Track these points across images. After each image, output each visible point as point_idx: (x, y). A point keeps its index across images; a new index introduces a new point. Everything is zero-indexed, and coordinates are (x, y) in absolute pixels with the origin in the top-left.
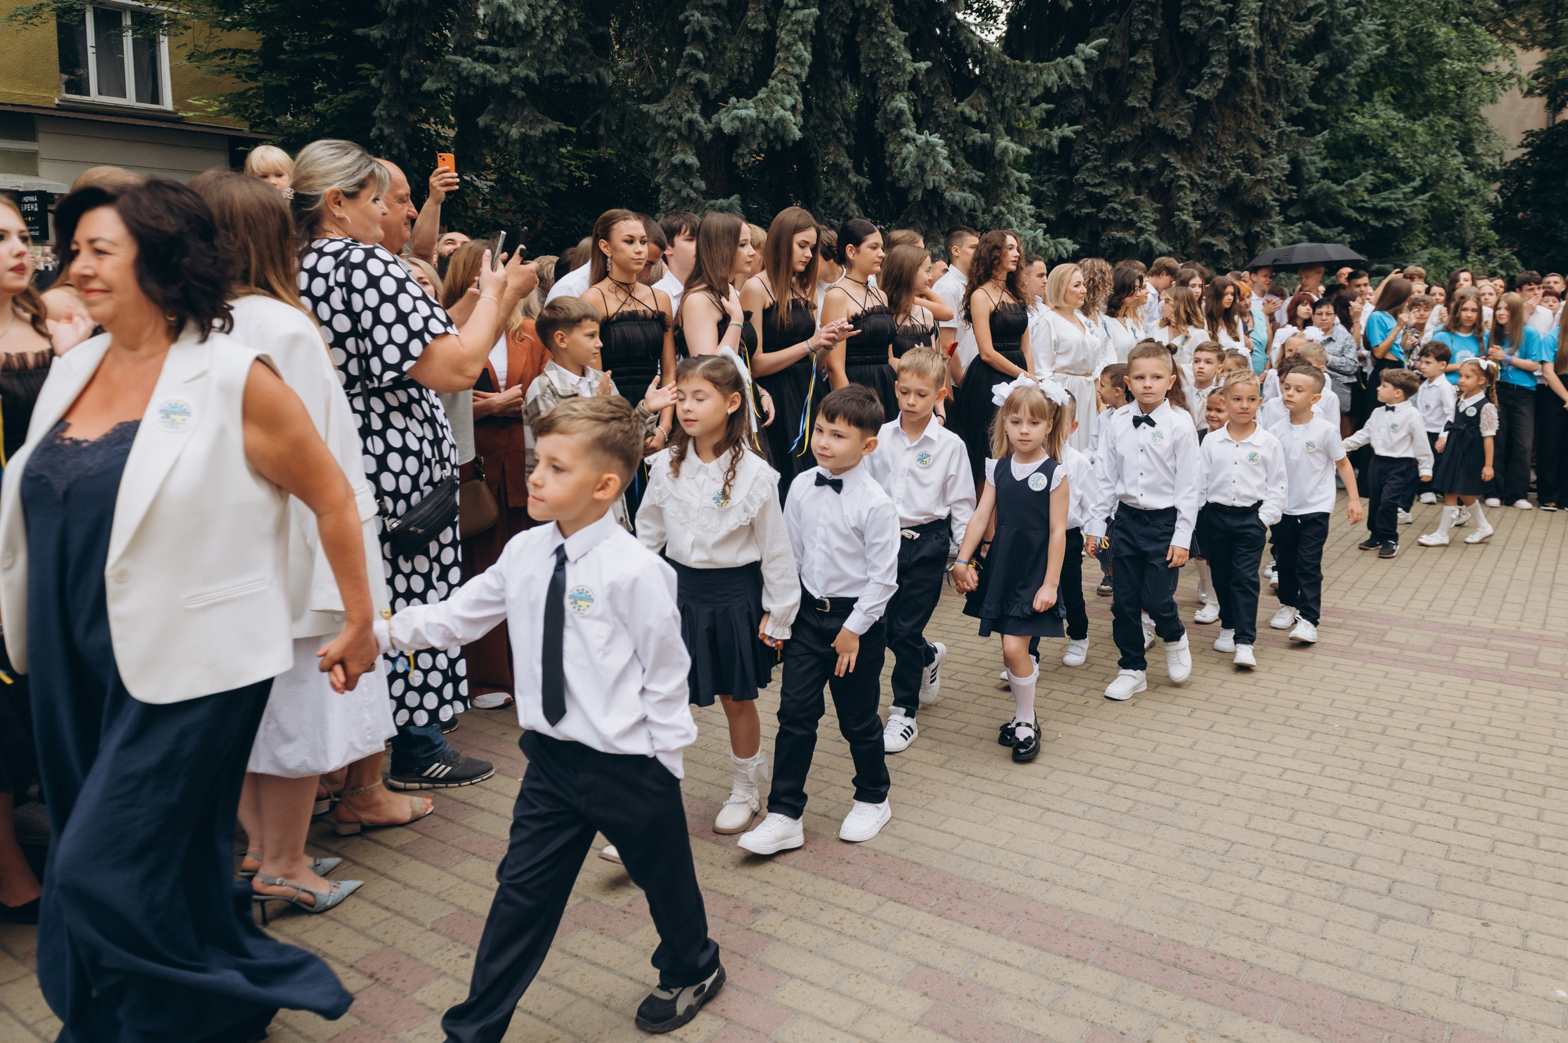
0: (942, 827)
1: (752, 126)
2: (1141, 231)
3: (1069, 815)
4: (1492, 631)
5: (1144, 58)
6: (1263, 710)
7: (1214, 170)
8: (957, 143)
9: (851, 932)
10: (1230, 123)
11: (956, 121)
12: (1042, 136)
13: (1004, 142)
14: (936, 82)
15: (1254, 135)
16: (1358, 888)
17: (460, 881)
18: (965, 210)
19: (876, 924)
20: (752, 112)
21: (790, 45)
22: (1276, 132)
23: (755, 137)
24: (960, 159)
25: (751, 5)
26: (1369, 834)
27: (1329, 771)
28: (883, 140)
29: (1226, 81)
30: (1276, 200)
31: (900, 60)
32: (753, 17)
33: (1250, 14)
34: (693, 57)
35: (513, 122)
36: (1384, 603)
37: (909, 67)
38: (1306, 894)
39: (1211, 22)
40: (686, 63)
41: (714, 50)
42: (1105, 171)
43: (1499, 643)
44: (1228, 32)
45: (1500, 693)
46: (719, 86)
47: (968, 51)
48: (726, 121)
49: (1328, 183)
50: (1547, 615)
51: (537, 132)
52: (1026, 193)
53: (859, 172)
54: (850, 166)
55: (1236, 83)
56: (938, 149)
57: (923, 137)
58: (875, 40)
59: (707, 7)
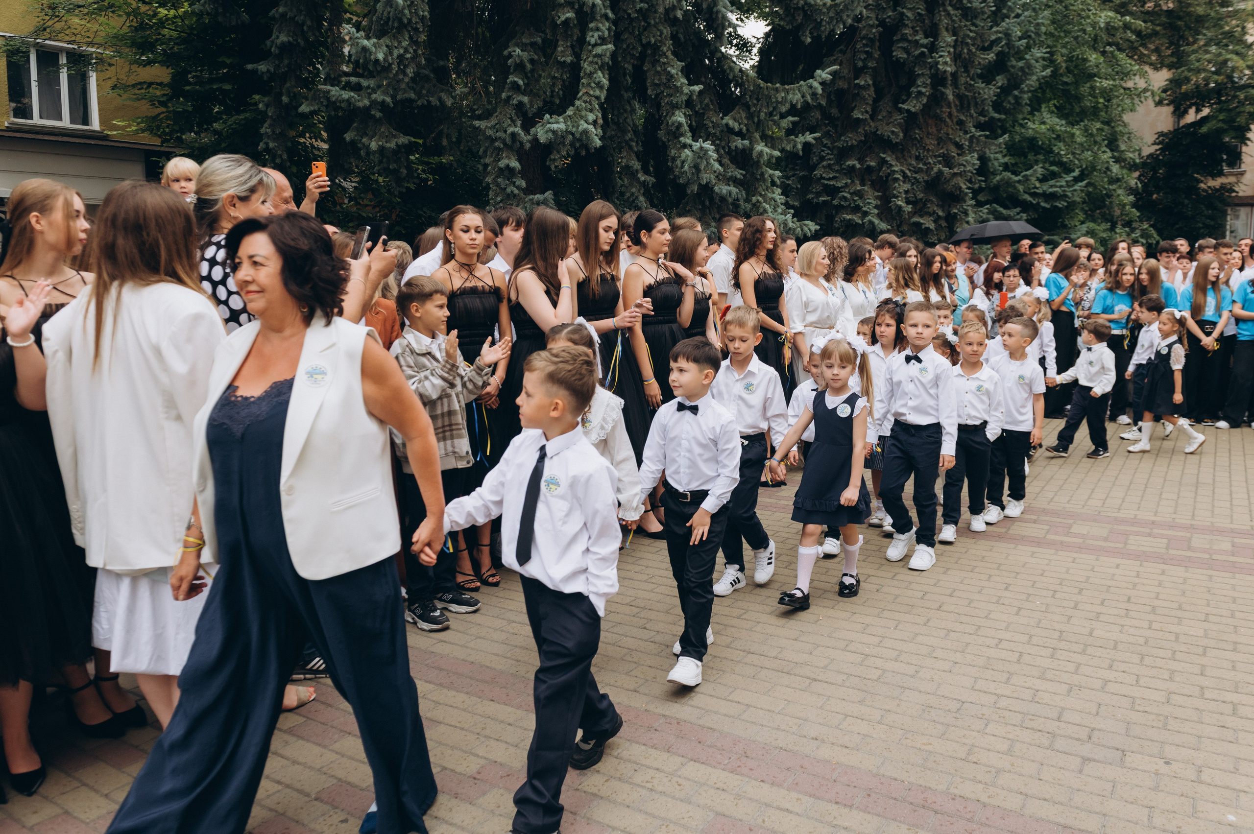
0: (731, 698)
1: (562, 137)
2: (866, 214)
3: (833, 684)
4: (1153, 522)
5: (866, 81)
6: (979, 592)
7: (921, 166)
8: (723, 148)
9: (660, 788)
10: (933, 130)
11: (722, 131)
12: (789, 142)
13: (760, 147)
14: (706, 101)
15: (951, 139)
16: (1064, 736)
17: (339, 757)
18: (730, 200)
19: (680, 781)
20: (562, 126)
21: (591, 73)
22: (968, 136)
23: (564, 145)
24: (726, 161)
25: (560, 43)
26: (1070, 691)
27: (1035, 640)
28: (665, 147)
29: (929, 97)
30: (969, 188)
31: (679, 84)
32: (562, 52)
33: (947, 46)
34: (515, 83)
35: (373, 137)
36: (1068, 502)
37: (686, 90)
38: (1024, 743)
39: (917, 53)
40: (510, 88)
41: (531, 78)
42: (837, 168)
43: (1160, 531)
44: (930, 60)
45: (1163, 573)
46: (536, 106)
47: (731, 77)
48: (541, 133)
49: (1008, 175)
50: (1195, 508)
51: (392, 145)
52: (777, 187)
53: (646, 172)
54: (639, 167)
55: (936, 99)
56: (710, 153)
57: (698, 144)
58: (659, 69)
59: (525, 45)
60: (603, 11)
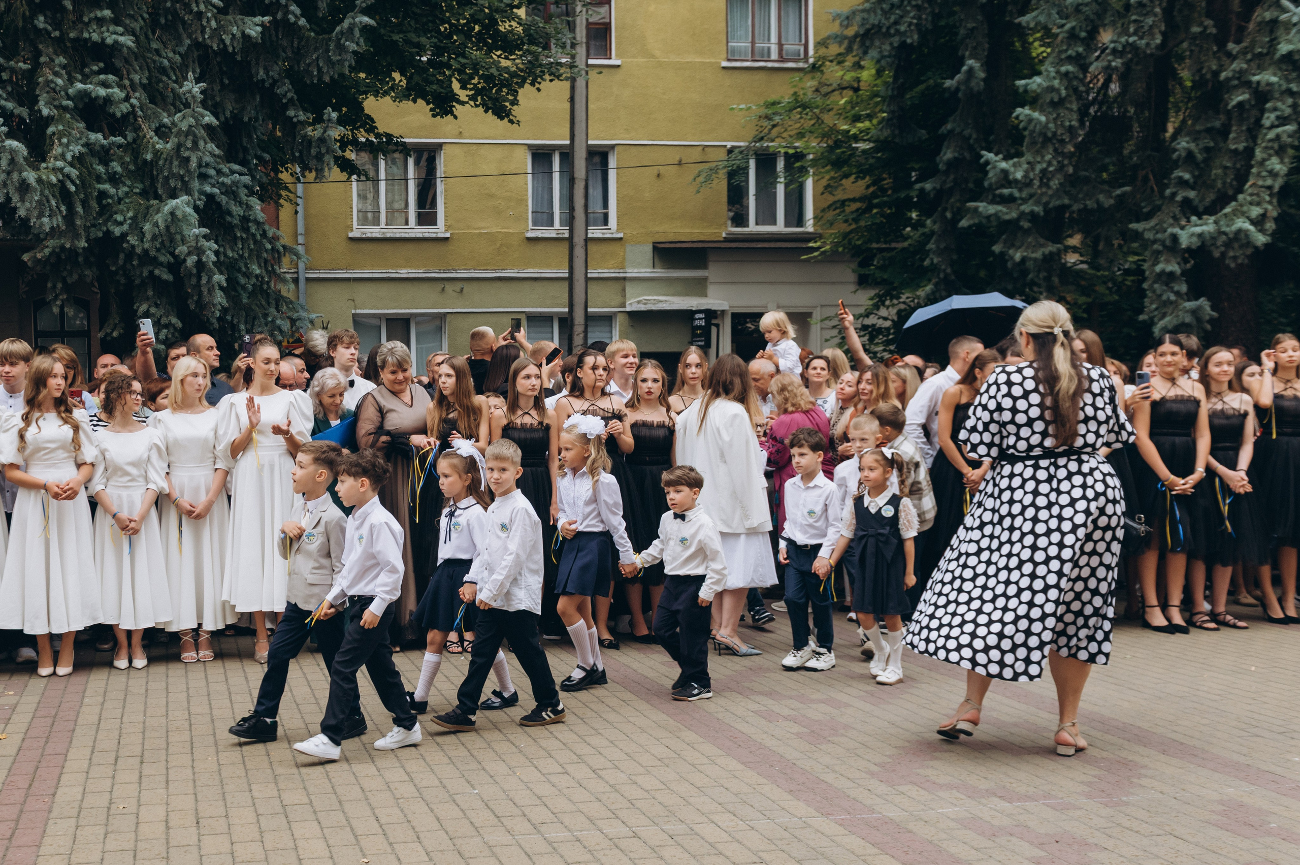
20: (1212, 227)
21: (1264, 160)
25: (1234, 128)
32: (1234, 138)
34: (1180, 178)
40: (1175, 184)
51: (1038, 255)
59: (1199, 132)
60: (1284, 87)
